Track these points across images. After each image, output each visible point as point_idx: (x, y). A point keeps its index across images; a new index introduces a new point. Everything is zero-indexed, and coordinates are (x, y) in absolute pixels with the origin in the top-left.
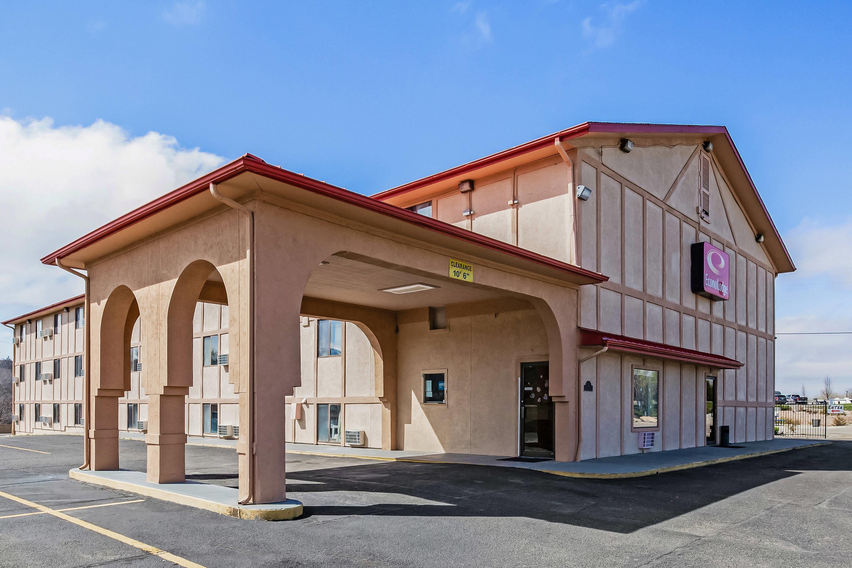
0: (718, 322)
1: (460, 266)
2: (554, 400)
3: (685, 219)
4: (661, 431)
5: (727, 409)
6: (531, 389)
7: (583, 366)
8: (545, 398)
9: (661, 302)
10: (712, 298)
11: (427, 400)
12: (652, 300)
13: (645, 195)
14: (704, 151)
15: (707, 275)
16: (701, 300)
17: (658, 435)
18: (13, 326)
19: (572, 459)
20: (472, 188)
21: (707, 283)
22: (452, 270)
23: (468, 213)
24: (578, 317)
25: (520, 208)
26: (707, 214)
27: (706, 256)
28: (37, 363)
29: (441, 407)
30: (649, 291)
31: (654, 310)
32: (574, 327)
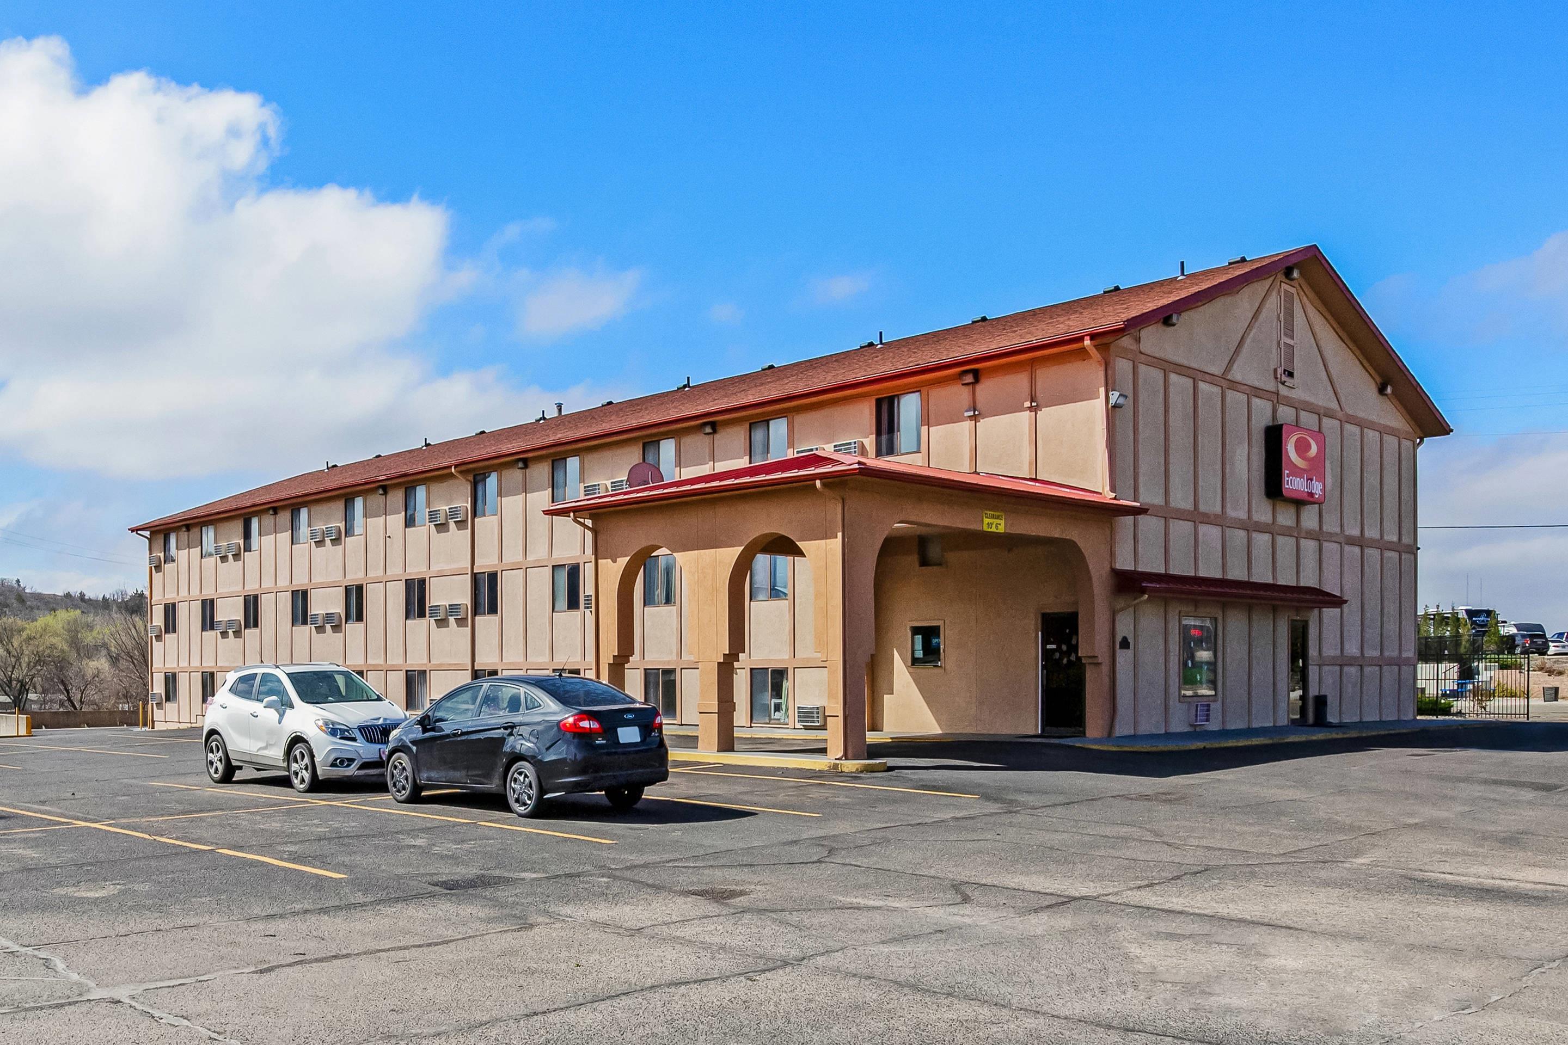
0: (1310, 535)
1: (993, 517)
2: (1084, 661)
3: (1256, 392)
4: (1220, 702)
5: (1326, 668)
6: (1054, 646)
7: (1119, 617)
8: (1073, 658)
9: (1219, 520)
10: (1299, 503)
11: (915, 661)
12: (1207, 519)
13: (1195, 375)
14: (1287, 281)
15: (1287, 472)
16: (1281, 508)
17: (1216, 707)
18: (147, 534)
19: (1105, 734)
20: (977, 380)
21: (1288, 484)
22: (986, 521)
23: (971, 413)
24: (1112, 555)
25: (1039, 412)
26: (1291, 375)
27: (1285, 445)
28: (204, 602)
29: (936, 671)
30: (1202, 508)
31: (1210, 533)
32: (1108, 568)
